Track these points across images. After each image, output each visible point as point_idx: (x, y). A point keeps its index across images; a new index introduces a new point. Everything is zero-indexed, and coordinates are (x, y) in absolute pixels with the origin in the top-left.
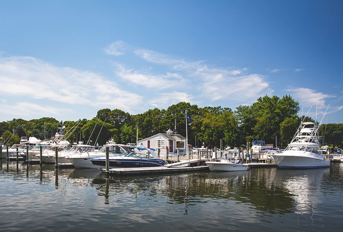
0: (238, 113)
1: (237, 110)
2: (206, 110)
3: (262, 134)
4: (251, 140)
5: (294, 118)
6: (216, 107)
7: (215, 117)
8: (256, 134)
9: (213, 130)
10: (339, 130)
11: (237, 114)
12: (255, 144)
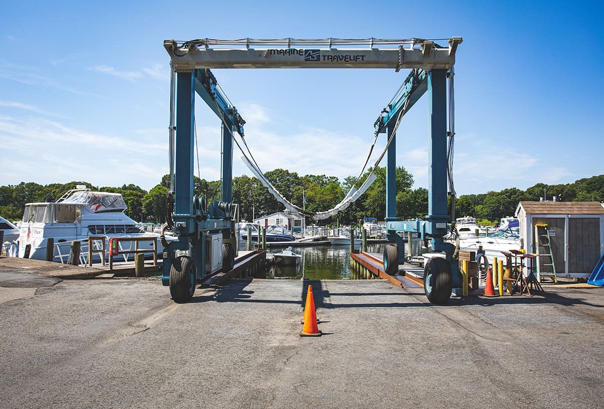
0: (347, 185)
1: (346, 182)
2: (308, 179)
3: (374, 210)
4: (362, 217)
5: (408, 193)
6: (320, 175)
7: (320, 189)
8: (367, 210)
9: (319, 205)
10: (458, 205)
11: (345, 186)
12: (366, 222)
